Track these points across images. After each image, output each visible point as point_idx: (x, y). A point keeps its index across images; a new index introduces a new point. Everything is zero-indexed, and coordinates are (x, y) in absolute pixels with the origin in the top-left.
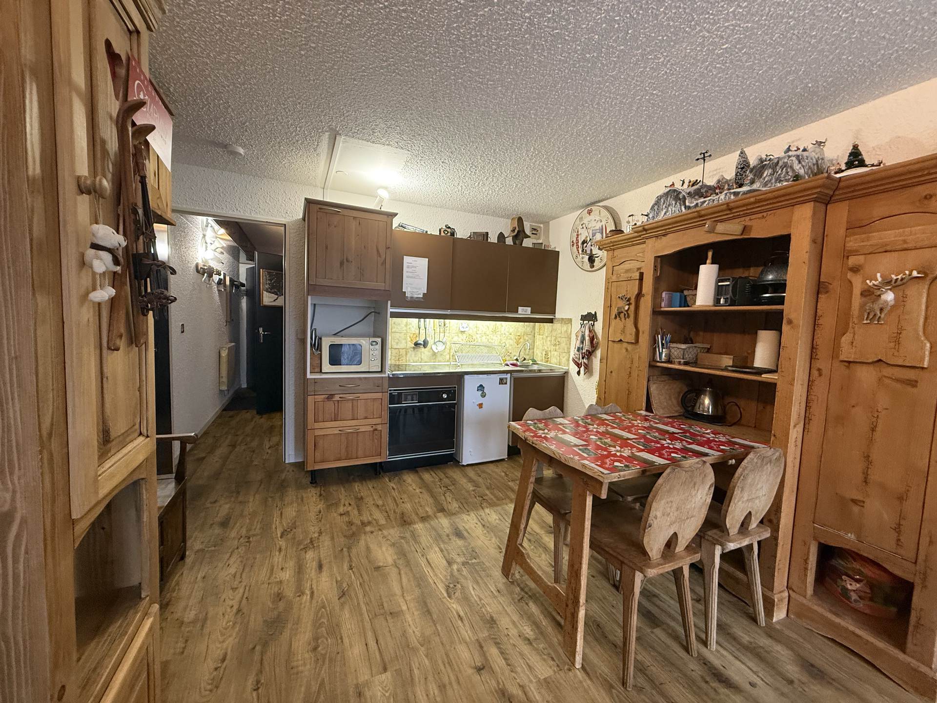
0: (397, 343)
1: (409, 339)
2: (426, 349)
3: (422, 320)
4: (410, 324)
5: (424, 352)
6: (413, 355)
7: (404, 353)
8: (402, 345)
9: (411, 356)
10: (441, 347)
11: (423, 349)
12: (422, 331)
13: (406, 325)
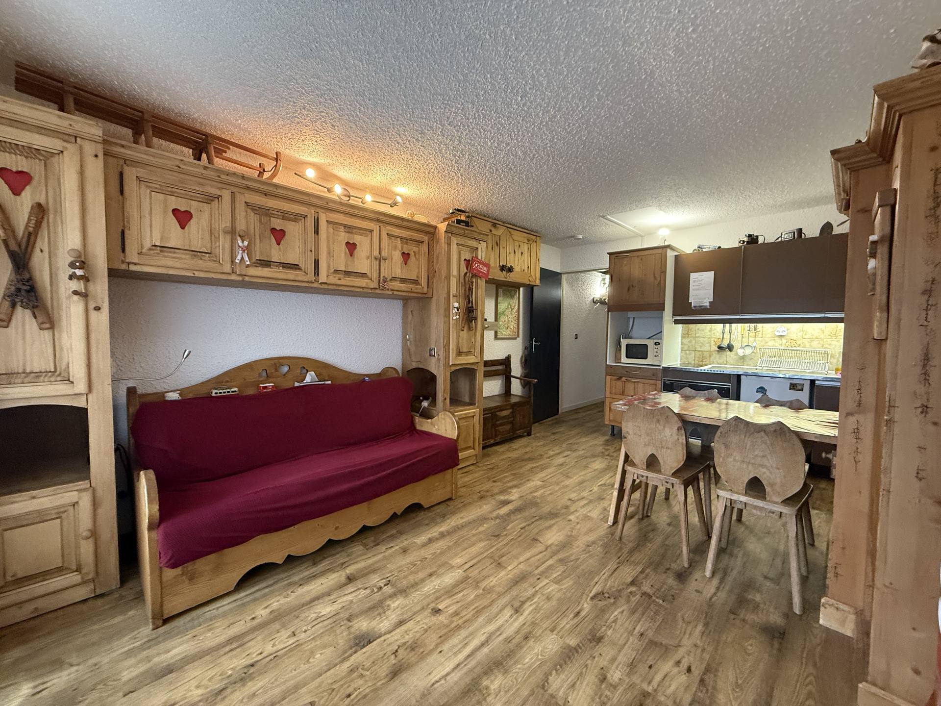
0: (701, 346)
1: (714, 343)
2: (732, 353)
3: (728, 325)
4: (715, 329)
5: (729, 356)
6: (717, 358)
7: (708, 355)
8: (706, 348)
9: (715, 358)
10: (748, 351)
11: (729, 353)
12: (727, 336)
13: (710, 331)
